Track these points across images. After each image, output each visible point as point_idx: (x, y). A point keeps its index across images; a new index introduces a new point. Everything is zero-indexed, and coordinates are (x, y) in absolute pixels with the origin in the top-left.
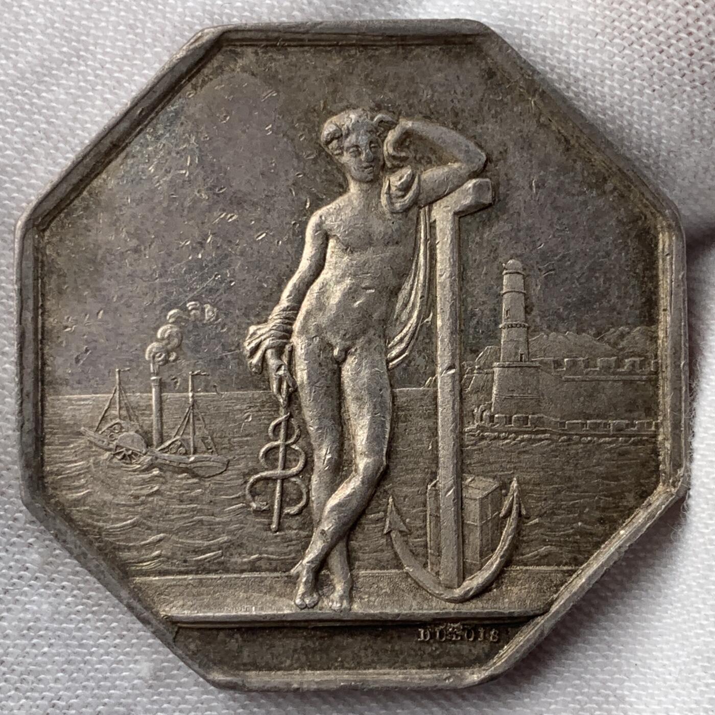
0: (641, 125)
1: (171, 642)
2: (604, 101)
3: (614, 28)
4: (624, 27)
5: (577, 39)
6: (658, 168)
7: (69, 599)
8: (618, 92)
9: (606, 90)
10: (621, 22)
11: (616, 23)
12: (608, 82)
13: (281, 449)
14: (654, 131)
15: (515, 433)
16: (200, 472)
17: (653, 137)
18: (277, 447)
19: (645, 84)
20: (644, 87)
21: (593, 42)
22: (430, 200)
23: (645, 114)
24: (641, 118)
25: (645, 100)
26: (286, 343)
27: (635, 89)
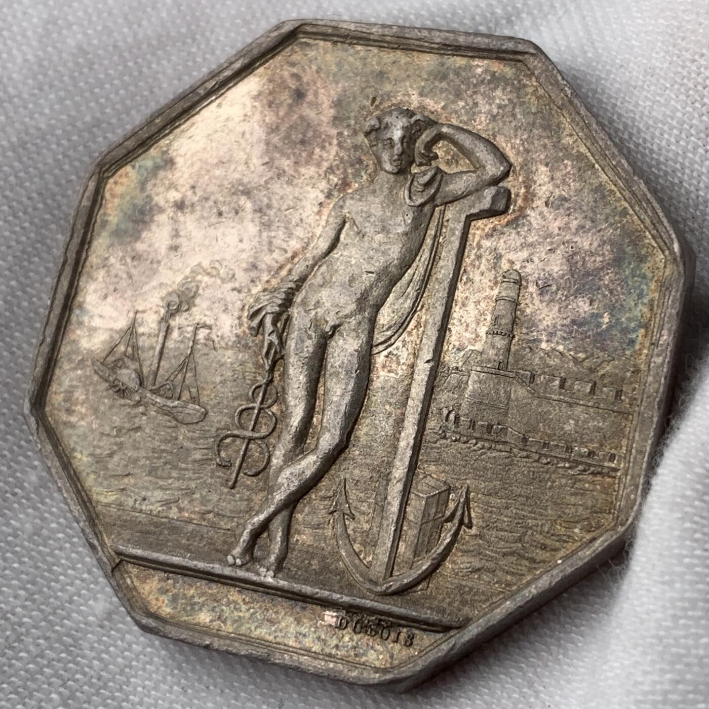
0: (690, 185)
1: (109, 571)
2: (660, 155)
3: (682, 85)
4: (691, 85)
5: (648, 92)
6: (702, 233)
7: (54, 525)
8: (673, 148)
9: (664, 143)
10: (689, 80)
11: (685, 81)
12: (666, 136)
13: (256, 411)
14: (701, 193)
15: (476, 439)
16: (180, 418)
17: (700, 199)
18: (253, 408)
19: (700, 143)
20: (699, 146)
21: (661, 95)
22: (446, 200)
23: (695, 174)
24: (691, 177)
25: (697, 159)
26: (284, 312)
27: (690, 147)
